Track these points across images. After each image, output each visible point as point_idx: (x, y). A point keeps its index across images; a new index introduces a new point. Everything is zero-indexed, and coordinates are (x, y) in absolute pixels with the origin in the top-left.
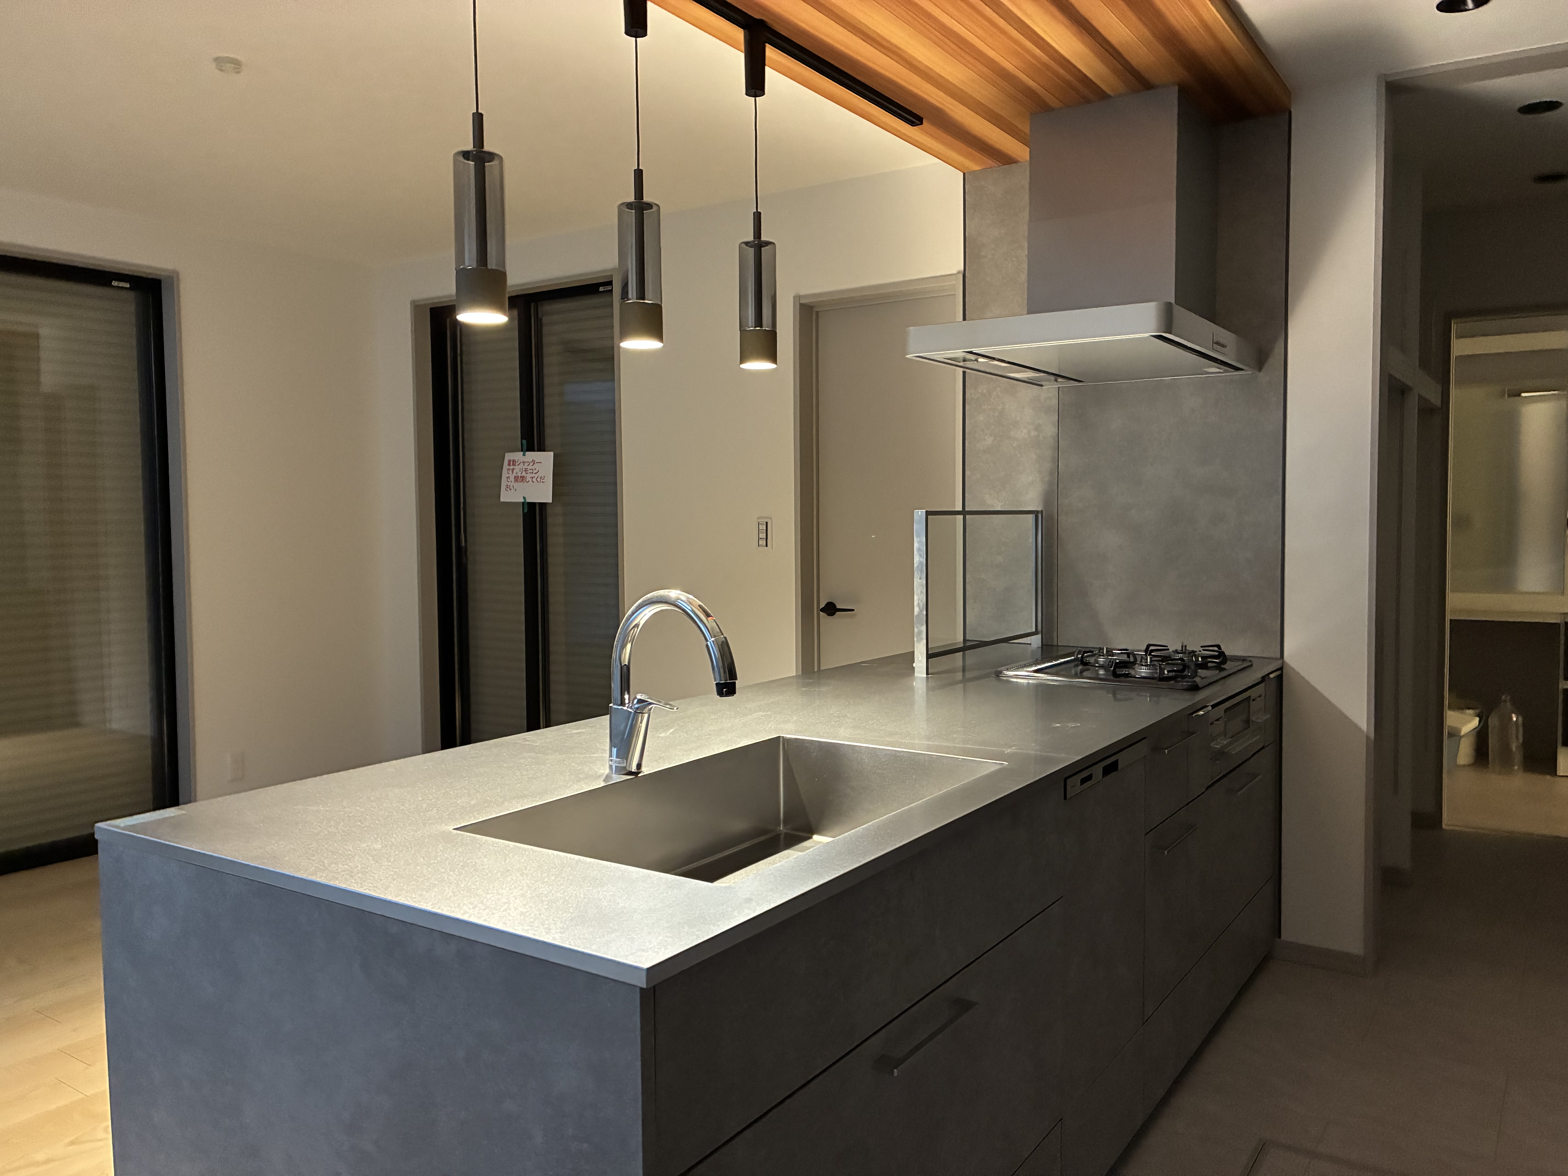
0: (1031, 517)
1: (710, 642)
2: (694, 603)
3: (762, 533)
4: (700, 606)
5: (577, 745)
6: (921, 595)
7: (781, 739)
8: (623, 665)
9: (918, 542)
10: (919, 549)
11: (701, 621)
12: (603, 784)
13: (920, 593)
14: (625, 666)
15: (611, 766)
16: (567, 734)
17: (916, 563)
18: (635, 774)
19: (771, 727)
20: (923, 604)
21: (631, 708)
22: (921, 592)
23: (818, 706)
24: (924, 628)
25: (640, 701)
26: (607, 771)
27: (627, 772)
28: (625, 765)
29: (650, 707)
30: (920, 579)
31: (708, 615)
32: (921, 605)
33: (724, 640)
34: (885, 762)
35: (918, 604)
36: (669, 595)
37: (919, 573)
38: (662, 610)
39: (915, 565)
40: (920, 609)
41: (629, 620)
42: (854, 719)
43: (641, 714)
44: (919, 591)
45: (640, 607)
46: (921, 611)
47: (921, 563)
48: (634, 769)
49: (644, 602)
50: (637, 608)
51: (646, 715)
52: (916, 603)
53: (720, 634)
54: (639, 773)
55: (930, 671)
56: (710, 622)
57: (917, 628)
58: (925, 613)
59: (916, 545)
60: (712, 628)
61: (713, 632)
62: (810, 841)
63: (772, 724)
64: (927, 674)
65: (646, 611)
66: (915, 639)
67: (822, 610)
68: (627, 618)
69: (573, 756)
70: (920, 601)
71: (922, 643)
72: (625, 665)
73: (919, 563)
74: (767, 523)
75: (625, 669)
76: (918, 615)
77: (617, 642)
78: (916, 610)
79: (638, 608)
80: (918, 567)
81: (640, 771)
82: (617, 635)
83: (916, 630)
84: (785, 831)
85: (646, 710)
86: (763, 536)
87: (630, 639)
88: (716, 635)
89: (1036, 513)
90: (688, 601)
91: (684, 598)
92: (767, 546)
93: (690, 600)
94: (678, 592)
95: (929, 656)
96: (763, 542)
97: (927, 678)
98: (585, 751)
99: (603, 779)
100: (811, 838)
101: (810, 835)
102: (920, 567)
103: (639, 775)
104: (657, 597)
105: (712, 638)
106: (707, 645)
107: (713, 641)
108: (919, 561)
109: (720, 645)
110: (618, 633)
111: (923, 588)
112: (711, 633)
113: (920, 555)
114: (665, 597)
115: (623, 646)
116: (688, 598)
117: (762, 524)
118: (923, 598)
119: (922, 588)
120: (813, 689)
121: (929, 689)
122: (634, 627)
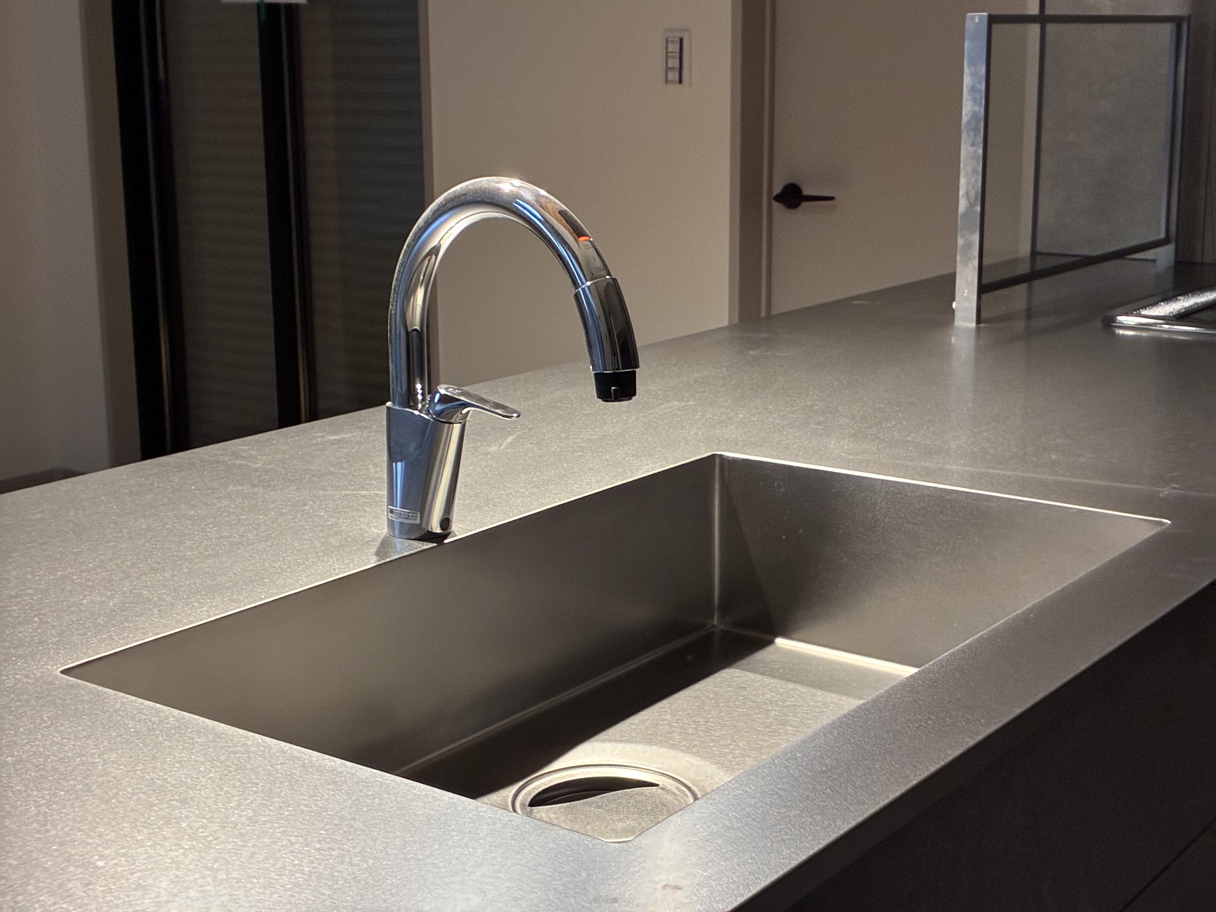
0: (1167, 29)
1: (583, 290)
2: (549, 206)
3: (673, 57)
4: (562, 213)
5: (332, 469)
6: (972, 175)
7: (717, 460)
8: (410, 330)
9: (972, 75)
10: (973, 89)
11: (564, 243)
12: (373, 562)
13: (970, 172)
14: (415, 332)
15: (391, 523)
16: (316, 444)
17: (966, 115)
18: (439, 538)
19: (696, 434)
20: (976, 193)
21: (428, 413)
22: (974, 171)
23: (783, 389)
24: (976, 238)
25: (445, 399)
26: (385, 530)
27: (423, 533)
28: (418, 522)
29: (464, 412)
30: (973, 145)
31: (578, 232)
32: (972, 194)
33: (611, 282)
34: (919, 510)
35: (967, 193)
36: (499, 189)
37: (972, 133)
38: (484, 220)
39: (965, 119)
40: (969, 201)
41: (419, 239)
42: (853, 417)
43: (447, 425)
44: (969, 169)
45: (440, 212)
46: (971, 206)
47: (975, 114)
48: (437, 529)
49: (448, 201)
50: (434, 214)
51: (457, 428)
52: (962, 192)
53: (604, 272)
54: (446, 536)
55: (984, 315)
56: (581, 246)
57: (963, 236)
58: (978, 209)
59: (967, 80)
60: (587, 261)
61: (588, 266)
62: (770, 649)
63: (699, 428)
64: (979, 321)
65: (452, 223)
66: (958, 258)
67: (779, 198)
68: (416, 234)
69: (321, 493)
70: (970, 186)
71: (970, 266)
72: (416, 330)
73: (972, 116)
74: (681, 40)
75: (415, 338)
76: (965, 214)
77: (397, 279)
78: (963, 204)
79: (436, 215)
80: (969, 122)
81: (447, 531)
82: (398, 267)
83: (960, 242)
84: (722, 627)
85: (458, 416)
86: (674, 63)
87: (422, 277)
88: (596, 274)
89: (1177, 21)
90: (537, 201)
91: (528, 196)
92: (680, 81)
93: (543, 201)
94: (517, 182)
95: (983, 289)
96: (673, 76)
97: (978, 329)
98: (346, 483)
99: (374, 550)
100: (771, 642)
101: (769, 637)
102: (973, 122)
103: (446, 541)
104: (475, 192)
105: (587, 281)
106: (577, 297)
107: (589, 287)
108: (971, 111)
109: (602, 293)
110: (398, 264)
111: (978, 165)
112: (584, 270)
113: (974, 100)
114: (489, 193)
115: (410, 293)
116: (539, 195)
117: (673, 42)
118: (976, 181)
119: (975, 163)
120: (769, 354)
121: (979, 350)
122: (430, 254)
